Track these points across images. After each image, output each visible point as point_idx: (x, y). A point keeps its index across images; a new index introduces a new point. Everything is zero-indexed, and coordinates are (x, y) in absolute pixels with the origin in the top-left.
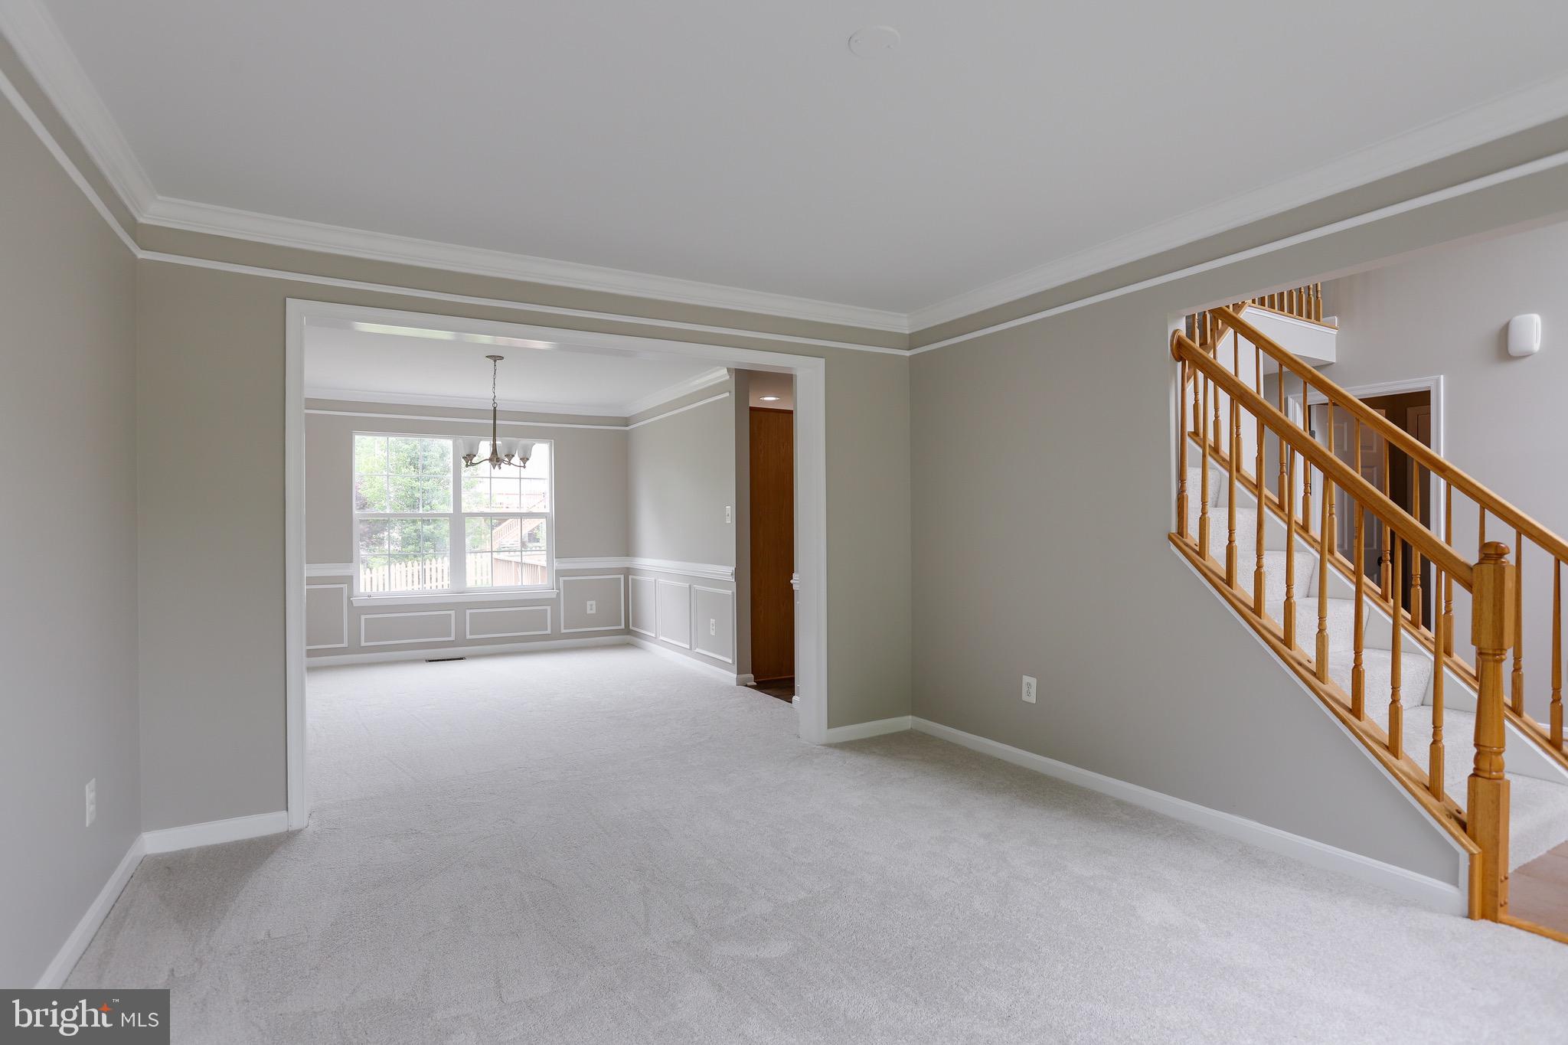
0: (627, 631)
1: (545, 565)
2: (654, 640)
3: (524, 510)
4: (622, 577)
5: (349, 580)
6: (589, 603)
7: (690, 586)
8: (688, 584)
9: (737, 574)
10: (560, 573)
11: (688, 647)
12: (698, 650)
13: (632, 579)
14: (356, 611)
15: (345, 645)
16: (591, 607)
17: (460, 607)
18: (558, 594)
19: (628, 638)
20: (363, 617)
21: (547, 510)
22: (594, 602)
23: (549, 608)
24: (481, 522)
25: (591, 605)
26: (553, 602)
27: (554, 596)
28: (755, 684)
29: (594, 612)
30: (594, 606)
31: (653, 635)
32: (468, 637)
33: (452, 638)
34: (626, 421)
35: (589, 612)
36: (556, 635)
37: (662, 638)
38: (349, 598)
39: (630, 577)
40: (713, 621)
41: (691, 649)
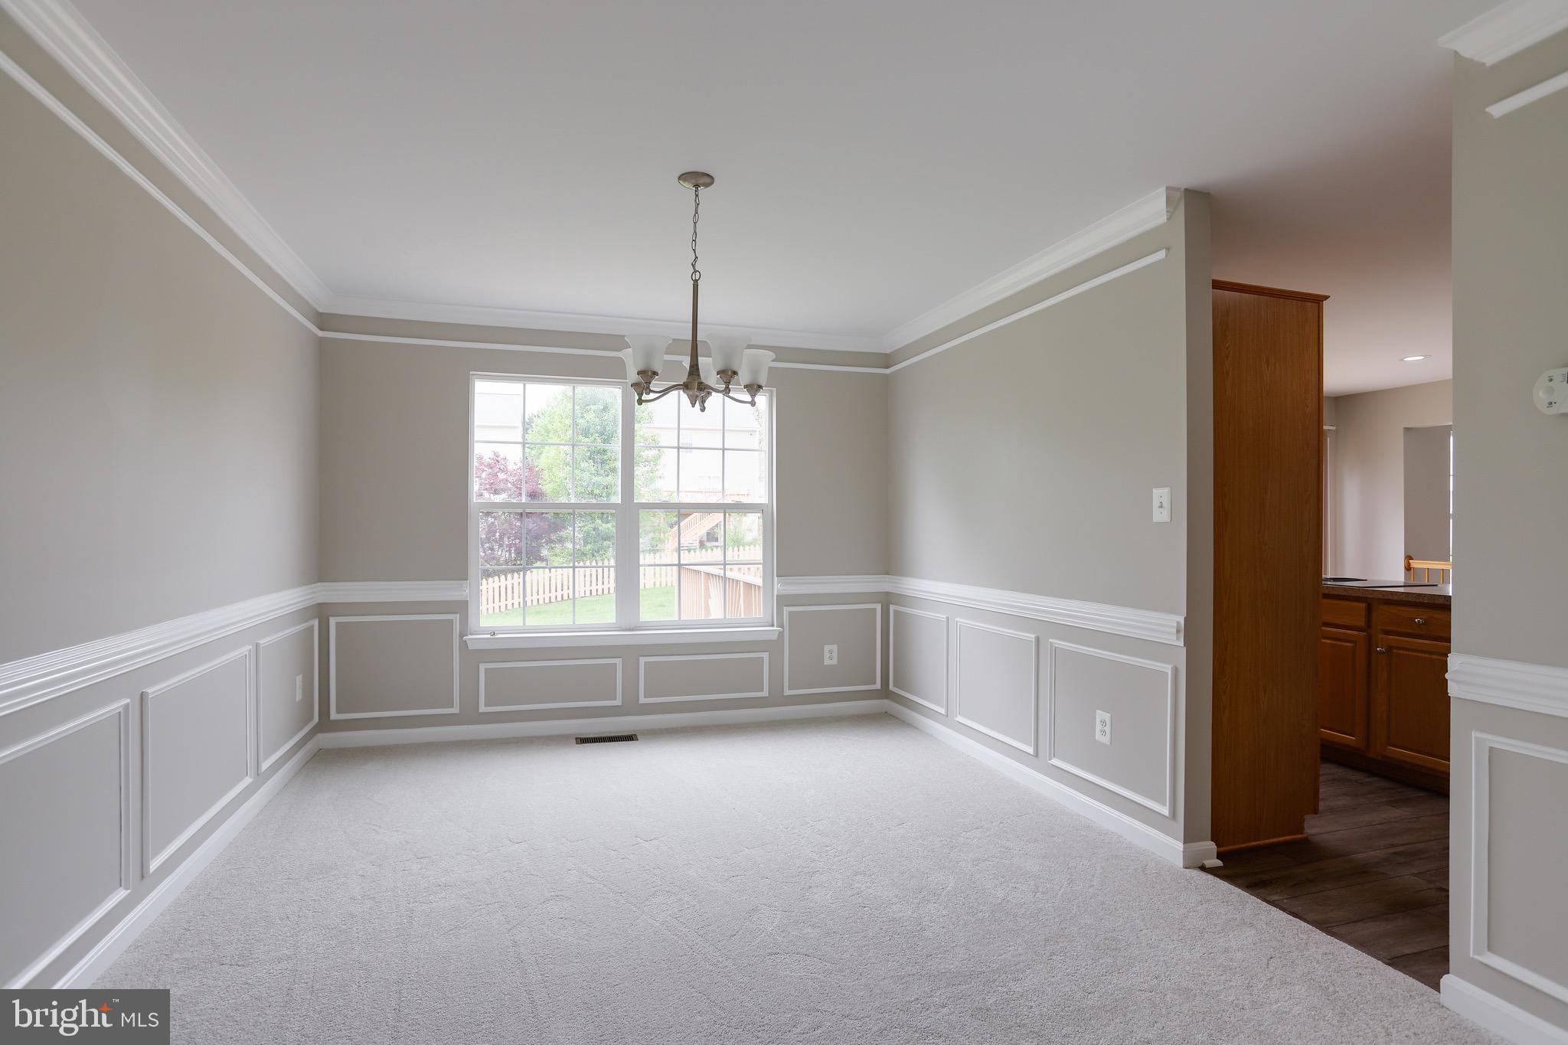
0: (885, 693)
1: (761, 585)
2: (946, 719)
3: (729, 500)
4: (878, 607)
5: (462, 608)
6: (827, 648)
7: (1038, 639)
8: (1033, 636)
9: (1189, 631)
10: (783, 601)
11: (1031, 750)
12: (1055, 762)
13: (895, 612)
14: (475, 657)
15: (455, 710)
16: (831, 655)
17: (630, 652)
18: (781, 634)
19: (885, 704)
20: (482, 667)
21: (764, 500)
22: (835, 647)
23: (765, 656)
24: (660, 518)
25: (831, 652)
26: (771, 646)
27: (775, 637)
28: (1219, 863)
29: (835, 662)
30: (835, 655)
31: (942, 711)
32: (643, 700)
33: (618, 702)
34: (886, 360)
35: (827, 662)
36: (777, 699)
37: (960, 719)
38: (461, 636)
39: (892, 608)
40: (1102, 715)
41: (1036, 755)
